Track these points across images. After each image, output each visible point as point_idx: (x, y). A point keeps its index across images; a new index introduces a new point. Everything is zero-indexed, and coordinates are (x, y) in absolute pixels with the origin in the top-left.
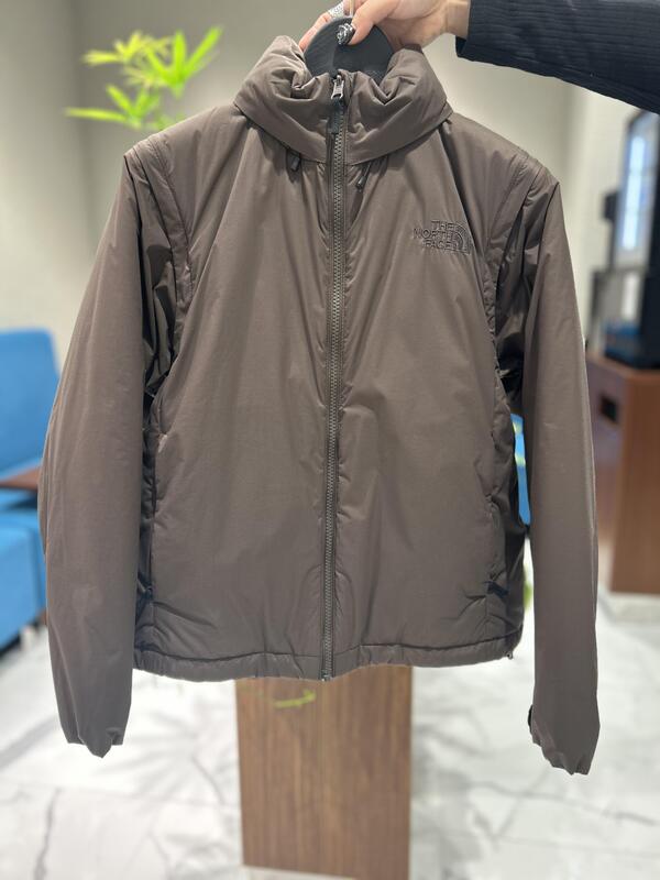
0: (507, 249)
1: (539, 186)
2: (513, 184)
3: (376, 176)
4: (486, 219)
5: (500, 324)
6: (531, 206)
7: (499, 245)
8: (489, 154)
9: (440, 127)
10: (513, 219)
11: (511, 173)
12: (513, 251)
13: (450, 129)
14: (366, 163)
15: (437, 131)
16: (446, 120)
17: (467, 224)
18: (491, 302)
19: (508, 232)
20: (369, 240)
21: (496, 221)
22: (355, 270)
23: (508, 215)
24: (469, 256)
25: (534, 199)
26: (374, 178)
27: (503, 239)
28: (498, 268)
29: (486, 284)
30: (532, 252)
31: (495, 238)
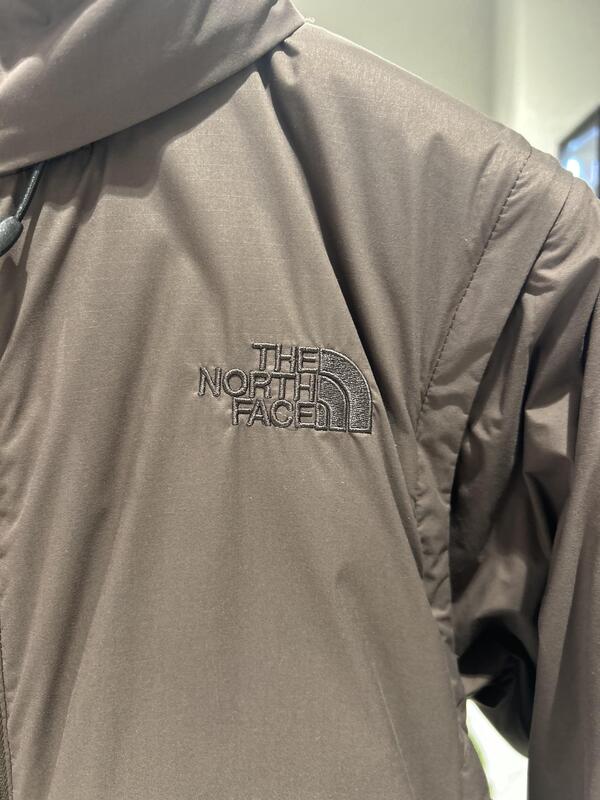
0: (476, 406)
1: (571, 236)
2: (491, 232)
3: (64, 216)
4: (415, 335)
5: (462, 578)
6: (549, 295)
7: (455, 399)
8: (416, 143)
9: (264, 64)
10: (494, 330)
11: (485, 200)
12: (493, 411)
13: (295, 69)
14: (24, 173)
15: (255, 77)
16: (282, 45)
17: (360, 351)
18: (437, 546)
19: (481, 364)
20: (56, 405)
21: (443, 338)
22: (18, 495)
23: (479, 319)
24: (370, 441)
25: (560, 274)
26: (57, 220)
27: (467, 384)
28: (454, 456)
29: (423, 502)
30: (551, 417)
31: (445, 380)
